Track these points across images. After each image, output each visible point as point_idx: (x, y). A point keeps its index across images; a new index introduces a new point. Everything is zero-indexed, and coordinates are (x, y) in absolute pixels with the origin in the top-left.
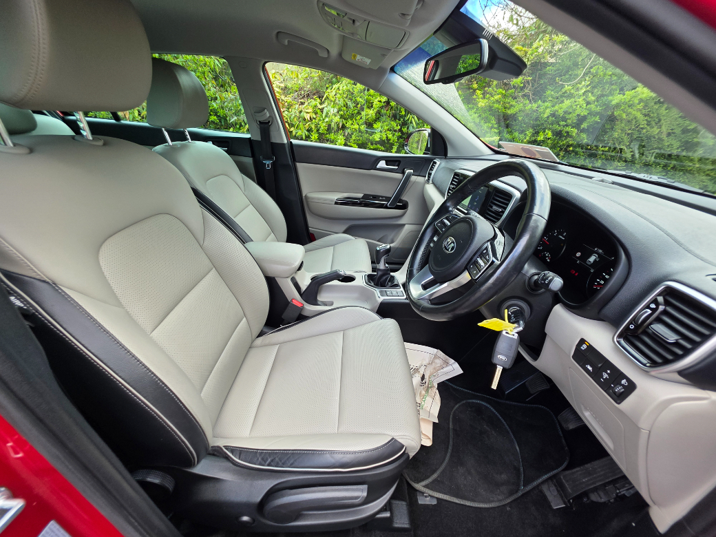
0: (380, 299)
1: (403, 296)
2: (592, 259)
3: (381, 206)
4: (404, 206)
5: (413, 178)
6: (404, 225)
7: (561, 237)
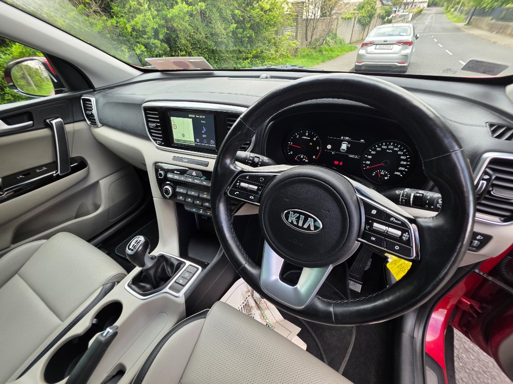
0: (180, 297)
1: (198, 269)
2: (344, 146)
3: (51, 180)
4: (82, 164)
5: (69, 127)
6: (97, 183)
7: (304, 137)
